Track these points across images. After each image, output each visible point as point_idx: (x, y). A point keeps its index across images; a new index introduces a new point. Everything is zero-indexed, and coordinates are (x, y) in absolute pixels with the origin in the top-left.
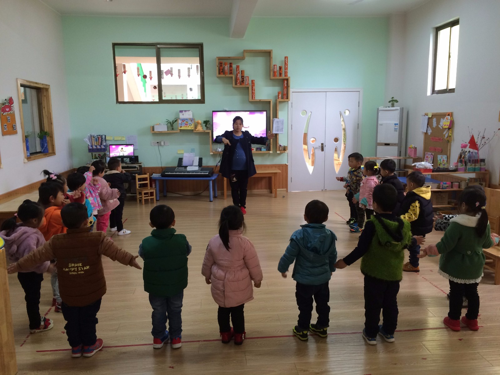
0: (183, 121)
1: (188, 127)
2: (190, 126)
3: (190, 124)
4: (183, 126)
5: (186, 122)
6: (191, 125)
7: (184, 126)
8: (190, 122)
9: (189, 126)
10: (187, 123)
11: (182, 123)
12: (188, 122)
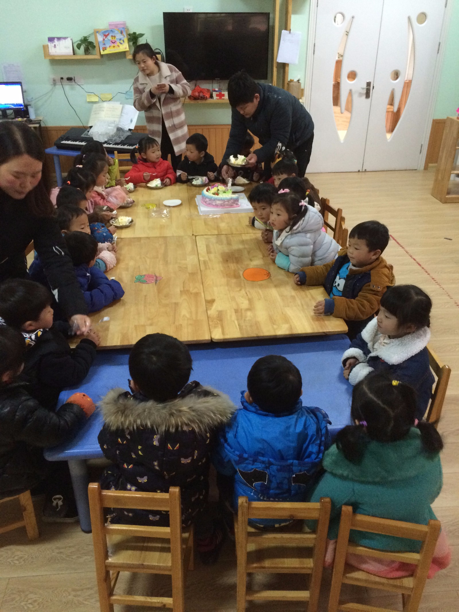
0: (106, 36)
1: (118, 46)
2: (121, 44)
3: (120, 40)
4: (107, 46)
5: (112, 36)
6: (122, 42)
7: (110, 46)
8: (119, 36)
9: (119, 44)
10: (113, 40)
11: (104, 40)
12: (115, 37)
